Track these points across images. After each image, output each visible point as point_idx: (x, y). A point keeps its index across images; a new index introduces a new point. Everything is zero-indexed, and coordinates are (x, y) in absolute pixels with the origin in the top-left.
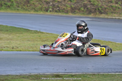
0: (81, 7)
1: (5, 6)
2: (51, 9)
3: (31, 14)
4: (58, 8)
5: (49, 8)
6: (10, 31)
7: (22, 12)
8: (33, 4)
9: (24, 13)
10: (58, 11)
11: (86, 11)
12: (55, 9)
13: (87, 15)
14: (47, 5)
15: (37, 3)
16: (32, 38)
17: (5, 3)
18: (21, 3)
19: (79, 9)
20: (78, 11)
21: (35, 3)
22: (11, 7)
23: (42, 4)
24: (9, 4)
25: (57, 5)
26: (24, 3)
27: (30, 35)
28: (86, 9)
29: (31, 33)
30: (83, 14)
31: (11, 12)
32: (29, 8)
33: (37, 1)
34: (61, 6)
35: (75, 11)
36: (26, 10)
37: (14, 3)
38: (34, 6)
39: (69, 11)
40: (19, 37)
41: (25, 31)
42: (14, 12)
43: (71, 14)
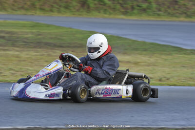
1: (138, 10)
7: (166, 19)
8: (185, 5)
15: (191, 3)
16: (188, 61)
17: (138, 4)
18: (164, 4)
21: (186, 4)
22: (148, 10)
24: (145, 5)
26: (168, 5)
27: (184, 57)
29: (185, 54)
32: (177, 13)
33: (191, 1)
36: (173, 15)
37: (152, 3)
38: (185, 8)
40: (166, 60)
41: (175, 50)
42: (152, 18)
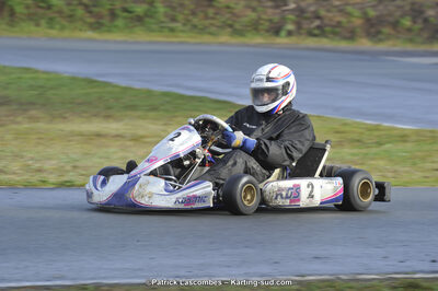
0: (402, 16)
1: (125, 18)
2: (290, 27)
3: (221, 44)
4: (317, 23)
5: (284, 21)
6: (167, 111)
7: (188, 39)
8: (228, 7)
9: (198, 40)
10: (316, 32)
11: (422, 29)
12: (306, 25)
13: (423, 43)
14: (278, 11)
17: (126, 5)
18: (182, 5)
19: (395, 25)
20: (392, 32)
21: (232, 5)
22: (147, 20)
23: (260, 9)
24: (140, 9)
25: (312, 9)
26: (192, 7)
28: (420, 21)
30: (411, 41)
31: (148, 39)
32: (212, 25)
34: (330, 15)
35: (379, 32)
36: (203, 30)
37: (157, 5)
38: (228, 16)
39: (358, 30)
43: (365, 44)
